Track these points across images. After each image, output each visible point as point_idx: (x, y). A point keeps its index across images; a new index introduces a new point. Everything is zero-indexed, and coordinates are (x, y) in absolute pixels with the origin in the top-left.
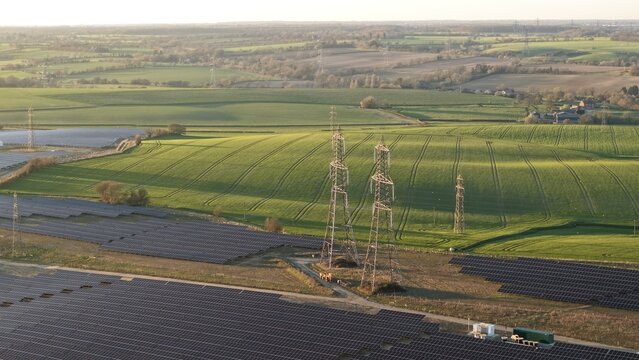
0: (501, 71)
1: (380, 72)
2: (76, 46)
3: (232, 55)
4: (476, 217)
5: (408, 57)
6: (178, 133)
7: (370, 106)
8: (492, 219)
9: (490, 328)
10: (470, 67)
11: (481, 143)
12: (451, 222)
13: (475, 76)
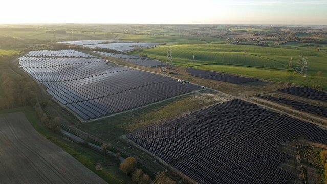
0: (230, 34)
1: (208, 34)
2: (160, 28)
3: (186, 30)
4: (197, 61)
5: (215, 31)
6: (165, 45)
7: (201, 40)
8: (203, 62)
9: (180, 80)
10: (224, 34)
11: (214, 48)
12: (192, 62)
13: (225, 35)
